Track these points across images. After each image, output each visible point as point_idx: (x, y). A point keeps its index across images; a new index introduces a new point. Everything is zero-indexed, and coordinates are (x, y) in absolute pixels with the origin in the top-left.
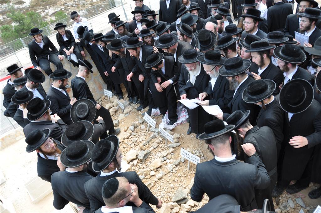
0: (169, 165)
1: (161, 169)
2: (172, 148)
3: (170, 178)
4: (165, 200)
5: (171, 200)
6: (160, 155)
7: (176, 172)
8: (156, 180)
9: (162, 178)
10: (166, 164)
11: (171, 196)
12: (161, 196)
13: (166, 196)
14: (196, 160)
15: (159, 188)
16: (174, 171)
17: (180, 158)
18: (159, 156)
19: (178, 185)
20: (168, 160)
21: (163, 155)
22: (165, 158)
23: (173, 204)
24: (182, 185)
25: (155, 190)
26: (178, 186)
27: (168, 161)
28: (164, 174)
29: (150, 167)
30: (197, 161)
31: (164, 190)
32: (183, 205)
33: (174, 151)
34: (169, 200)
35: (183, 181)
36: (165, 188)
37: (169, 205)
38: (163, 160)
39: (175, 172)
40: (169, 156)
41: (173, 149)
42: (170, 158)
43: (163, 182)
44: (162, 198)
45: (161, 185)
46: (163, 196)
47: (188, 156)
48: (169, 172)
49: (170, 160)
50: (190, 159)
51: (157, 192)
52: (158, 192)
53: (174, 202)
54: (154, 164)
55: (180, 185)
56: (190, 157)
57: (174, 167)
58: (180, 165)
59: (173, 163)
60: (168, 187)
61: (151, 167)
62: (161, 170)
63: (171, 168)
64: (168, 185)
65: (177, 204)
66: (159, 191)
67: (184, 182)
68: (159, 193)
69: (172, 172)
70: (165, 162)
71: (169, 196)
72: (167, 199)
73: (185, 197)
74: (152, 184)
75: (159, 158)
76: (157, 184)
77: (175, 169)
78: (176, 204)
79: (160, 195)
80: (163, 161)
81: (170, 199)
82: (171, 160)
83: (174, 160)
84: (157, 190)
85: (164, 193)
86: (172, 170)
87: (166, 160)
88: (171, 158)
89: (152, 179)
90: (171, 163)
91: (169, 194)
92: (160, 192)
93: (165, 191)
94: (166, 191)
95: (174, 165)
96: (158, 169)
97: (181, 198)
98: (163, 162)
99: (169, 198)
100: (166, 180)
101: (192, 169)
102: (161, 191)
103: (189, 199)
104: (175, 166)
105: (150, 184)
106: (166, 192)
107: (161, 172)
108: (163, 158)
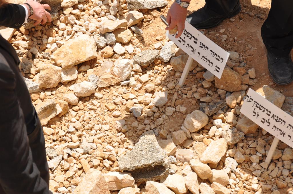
0: (122, 62)
1: (92, 68)
2: (141, 11)
3: (118, 100)
4: (96, 162)
5: (111, 166)
6: (93, 24)
7: (140, 85)
8: (73, 98)
9: (92, 96)
10: (111, 57)
11: (114, 152)
12: (81, 151)
13: (98, 153)
14: (213, 59)
15: (78, 125)
16: (132, 81)
17: (157, 45)
18: (90, 30)
19: (141, 127)
20: (118, 44)
21: (105, 27)
22: (112, 37)
23: (120, 177)
24: (153, 127)
25: (64, 128)
26: (139, 129)
27: (118, 48)
28: (100, 86)
29: (58, 54)
30: (216, 63)
31: (93, 132)
32: (152, 186)
33: (142, 21)
34: (108, 166)
35: (159, 117)
36: (97, 127)
37: (107, 180)
38: (102, 41)
39: (134, 86)
40: (125, 35)
41: (141, 14)
42: (126, 40)
43: (95, 110)
44: (86, 156)
45: (87, 115)
46: (90, 151)
47: (191, 42)
48: (118, 84)
49: (126, 46)
50: (194, 51)
51: (69, 135)
52: (75, 138)
53: (126, 171)
54: (71, 47)
55: (148, 128)
56: (196, 47)
57: (136, 72)
58: (156, 67)
59: (135, 57)
60: (106, 127)
61: (62, 55)
62: (90, 71)
63: (127, 73)
64: (108, 119)
65: (132, 179)
66: (79, 133)
67: (160, 121)
68: (77, 138)
69: (128, 85)
70: (108, 50)
71: (108, 153)
72: (101, 161)
73: (162, 162)
74: (59, 110)
75: (88, 33)
76: (74, 113)
77: (137, 76)
78: (128, 177)
79: (78, 147)
80: (102, 45)
81: (110, 163)
82: (130, 48)
83: (138, 50)
84: (72, 129)
85: (93, 142)
86: (128, 79)
87: (111, 45)
88: (130, 42)
89: (60, 95)
90: (129, 56)
91: (109, 147)
92: (80, 136)
93: (98, 136)
94: (100, 138)
95: (136, 62)
96: (83, 68)
97: (151, 162)
98: (102, 48)
99: (109, 159)
100: (103, 105)
101: (194, 86)
102: (84, 133)
103: (172, 171)
104: (137, 67)
105: (51, 108)
106: (100, 141)
107: (90, 78)
108: (103, 38)
